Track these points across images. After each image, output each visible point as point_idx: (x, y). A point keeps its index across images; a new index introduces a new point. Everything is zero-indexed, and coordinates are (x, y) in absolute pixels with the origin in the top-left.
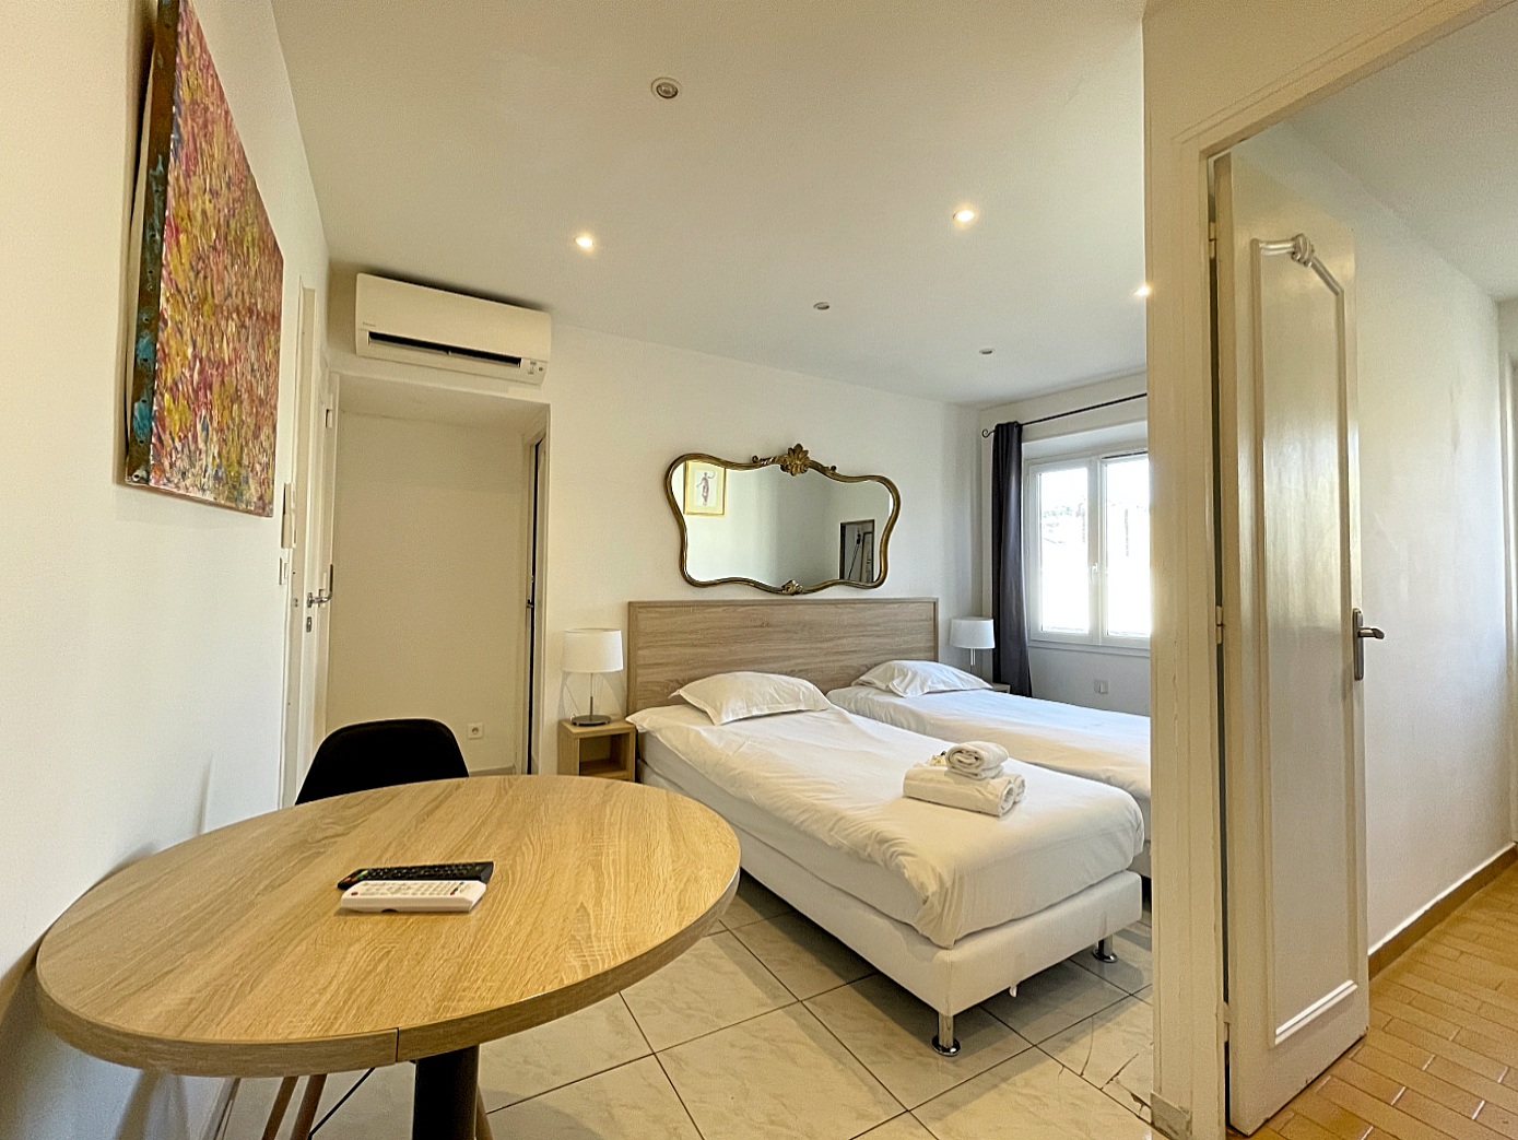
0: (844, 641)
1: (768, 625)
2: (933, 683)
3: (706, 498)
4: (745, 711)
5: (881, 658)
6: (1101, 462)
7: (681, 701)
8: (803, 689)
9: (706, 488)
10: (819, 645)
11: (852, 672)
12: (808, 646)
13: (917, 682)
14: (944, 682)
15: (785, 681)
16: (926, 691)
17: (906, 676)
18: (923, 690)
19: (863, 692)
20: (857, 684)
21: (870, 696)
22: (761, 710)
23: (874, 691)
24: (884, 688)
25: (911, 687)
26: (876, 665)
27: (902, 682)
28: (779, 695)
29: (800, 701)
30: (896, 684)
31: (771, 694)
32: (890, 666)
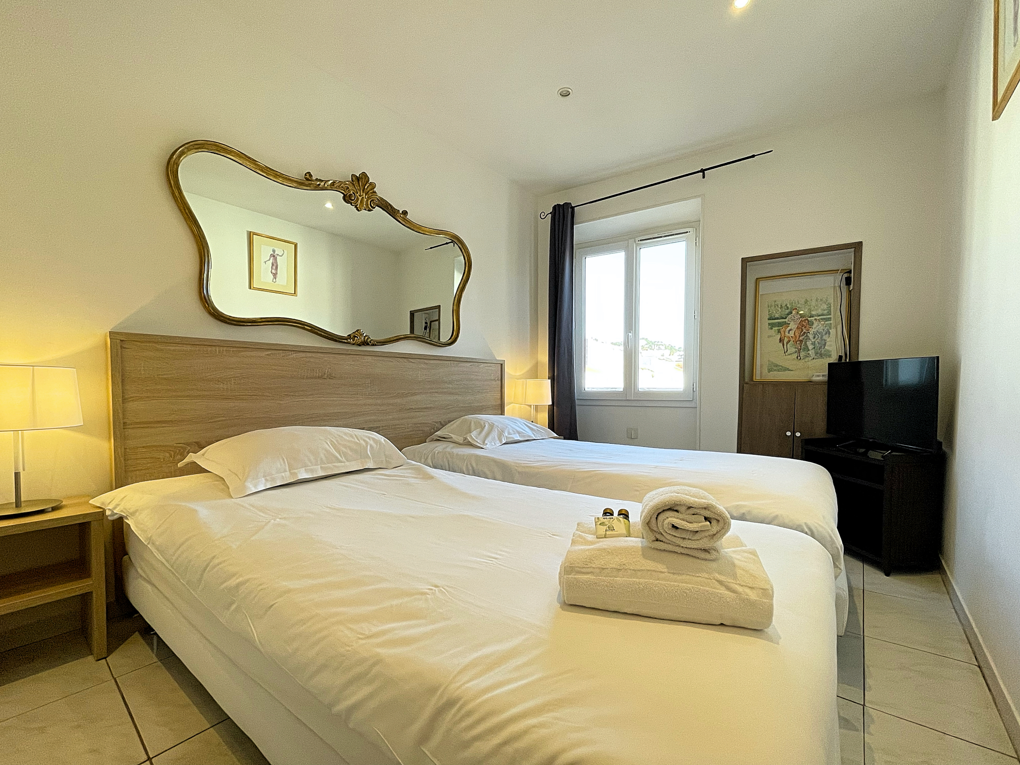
0: (418, 397)
1: (330, 377)
2: (509, 433)
3: (275, 275)
4: (288, 473)
5: (454, 415)
6: (637, 245)
7: (196, 469)
8: (372, 442)
9: (275, 266)
10: (391, 401)
11: (427, 429)
12: (379, 401)
13: (495, 434)
14: (519, 433)
15: (345, 434)
16: (504, 442)
17: (483, 428)
18: (500, 441)
19: (440, 447)
20: (432, 440)
21: (448, 450)
22: (312, 471)
23: (452, 445)
24: (461, 441)
25: (490, 438)
26: (450, 422)
27: (481, 432)
28: (339, 452)
29: (368, 457)
30: (474, 436)
31: (327, 451)
32: (466, 420)
